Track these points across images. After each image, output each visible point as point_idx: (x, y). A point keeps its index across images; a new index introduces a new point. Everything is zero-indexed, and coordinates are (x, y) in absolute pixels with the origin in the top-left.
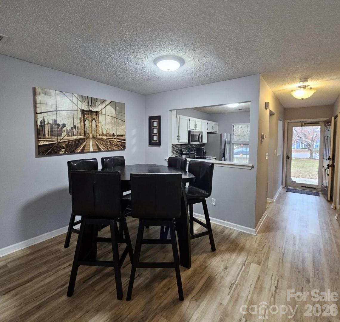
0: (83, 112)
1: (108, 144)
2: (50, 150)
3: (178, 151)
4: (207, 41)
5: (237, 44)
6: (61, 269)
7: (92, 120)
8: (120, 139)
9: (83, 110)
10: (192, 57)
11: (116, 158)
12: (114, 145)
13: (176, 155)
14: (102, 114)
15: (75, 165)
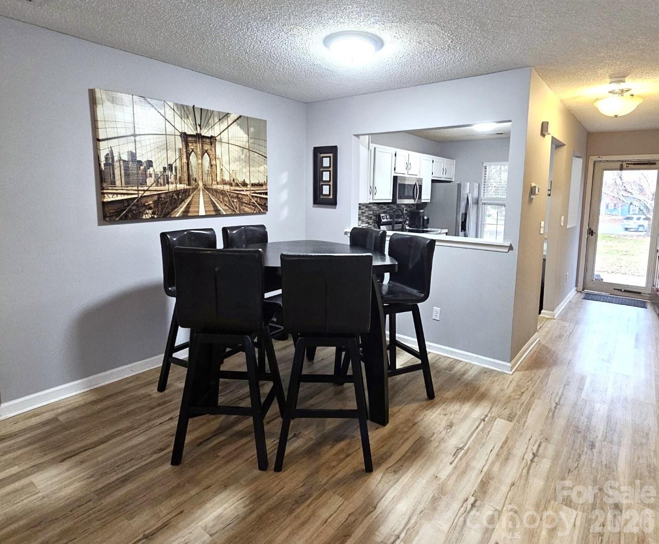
0: (185, 136)
1: (233, 202)
2: (124, 212)
3: (371, 217)
4: (425, 8)
5: (482, 14)
6: (156, 424)
7: (203, 154)
8: (257, 192)
9: (185, 133)
10: (397, 35)
11: (251, 228)
12: (246, 203)
13: (367, 225)
14: (221, 141)
15: (175, 239)
